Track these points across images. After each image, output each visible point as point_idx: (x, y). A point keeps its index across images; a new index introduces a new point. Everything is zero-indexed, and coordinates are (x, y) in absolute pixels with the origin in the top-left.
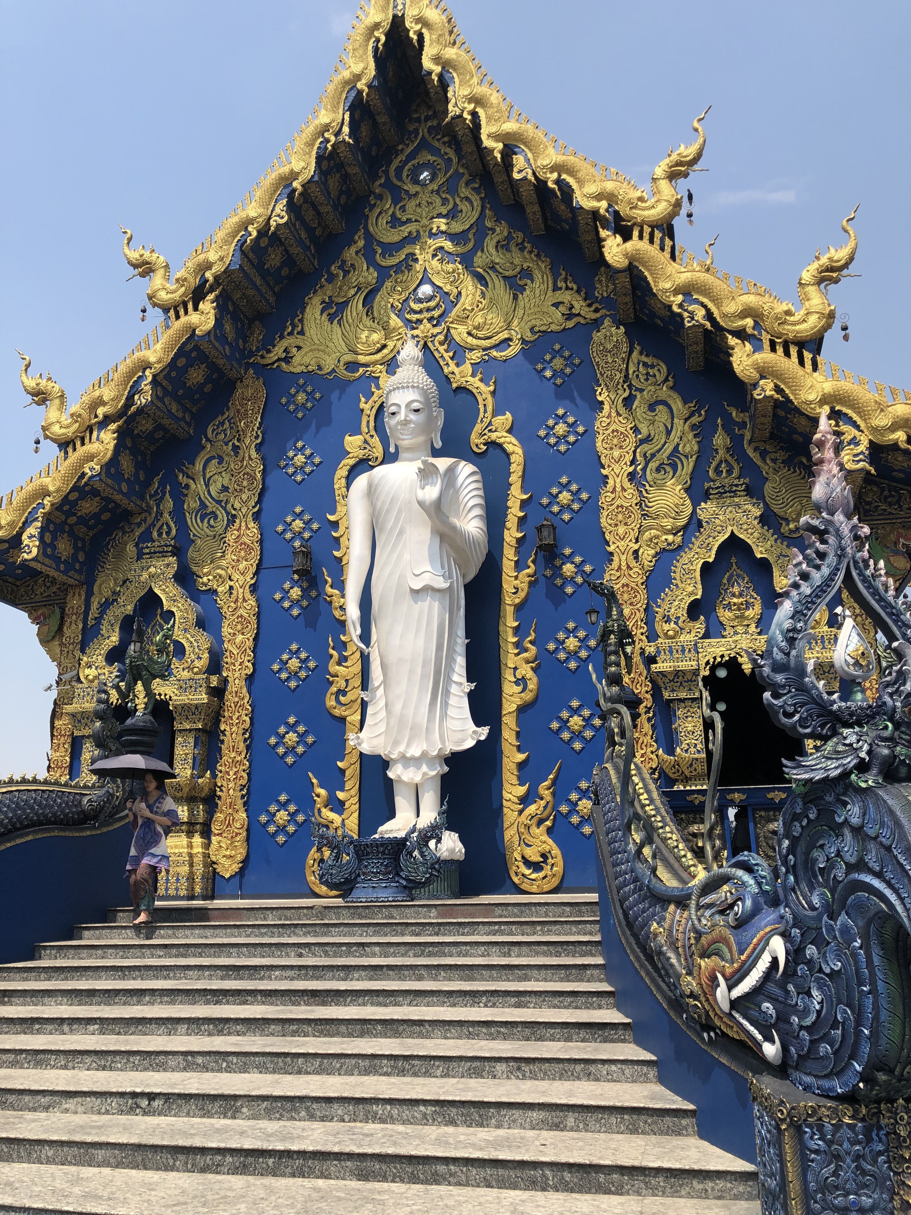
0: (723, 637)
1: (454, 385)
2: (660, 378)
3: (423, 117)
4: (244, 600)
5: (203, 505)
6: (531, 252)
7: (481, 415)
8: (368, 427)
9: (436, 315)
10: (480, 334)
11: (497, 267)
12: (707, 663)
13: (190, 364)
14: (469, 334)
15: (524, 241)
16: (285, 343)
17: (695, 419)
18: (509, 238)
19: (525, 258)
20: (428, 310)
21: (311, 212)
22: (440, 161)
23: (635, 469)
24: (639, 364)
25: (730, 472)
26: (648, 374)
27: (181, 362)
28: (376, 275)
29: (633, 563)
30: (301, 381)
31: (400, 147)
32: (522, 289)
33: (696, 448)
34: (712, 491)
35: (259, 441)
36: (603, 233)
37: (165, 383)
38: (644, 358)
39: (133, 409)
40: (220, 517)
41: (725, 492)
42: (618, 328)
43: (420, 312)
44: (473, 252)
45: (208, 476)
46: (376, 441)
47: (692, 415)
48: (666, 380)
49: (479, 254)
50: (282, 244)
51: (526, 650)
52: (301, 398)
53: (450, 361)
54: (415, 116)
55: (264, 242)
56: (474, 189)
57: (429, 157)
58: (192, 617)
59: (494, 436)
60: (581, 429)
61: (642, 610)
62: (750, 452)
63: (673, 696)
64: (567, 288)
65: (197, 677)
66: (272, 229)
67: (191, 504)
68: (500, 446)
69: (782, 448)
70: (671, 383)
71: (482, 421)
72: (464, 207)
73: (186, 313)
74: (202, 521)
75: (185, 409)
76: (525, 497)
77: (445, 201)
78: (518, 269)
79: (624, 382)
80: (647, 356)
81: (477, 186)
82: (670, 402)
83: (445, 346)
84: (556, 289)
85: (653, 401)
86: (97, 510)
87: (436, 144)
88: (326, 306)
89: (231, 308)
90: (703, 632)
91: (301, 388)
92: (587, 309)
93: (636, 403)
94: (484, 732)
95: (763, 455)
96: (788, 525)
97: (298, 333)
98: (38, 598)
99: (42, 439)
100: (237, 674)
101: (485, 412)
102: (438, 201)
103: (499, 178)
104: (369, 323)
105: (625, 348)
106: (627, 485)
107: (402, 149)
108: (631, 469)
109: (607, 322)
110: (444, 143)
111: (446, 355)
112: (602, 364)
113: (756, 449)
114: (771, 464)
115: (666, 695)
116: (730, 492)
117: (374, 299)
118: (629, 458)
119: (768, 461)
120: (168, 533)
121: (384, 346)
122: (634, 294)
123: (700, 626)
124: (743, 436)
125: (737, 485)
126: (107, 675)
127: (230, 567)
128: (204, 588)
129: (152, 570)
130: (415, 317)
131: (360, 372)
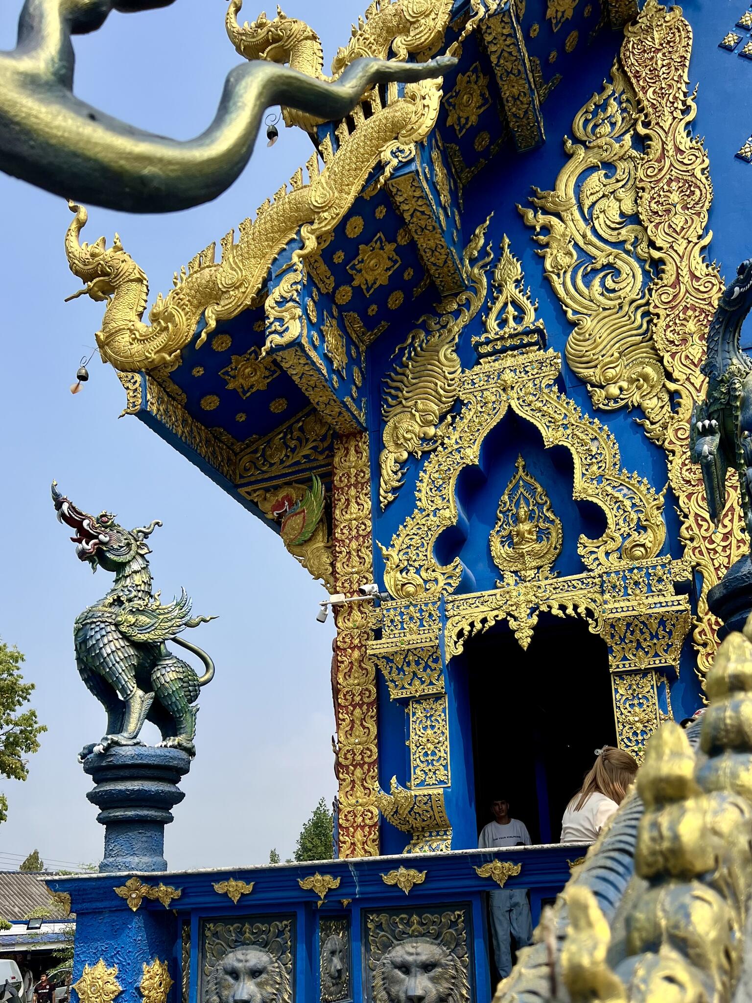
5: (585, 256)
35: (692, 115)
40: (625, 269)
45: (587, 203)
58: (610, 452)
67: (560, 259)
74: (588, 285)
126: (442, 581)
127: (667, 357)
128: (613, 405)
129: (508, 376)
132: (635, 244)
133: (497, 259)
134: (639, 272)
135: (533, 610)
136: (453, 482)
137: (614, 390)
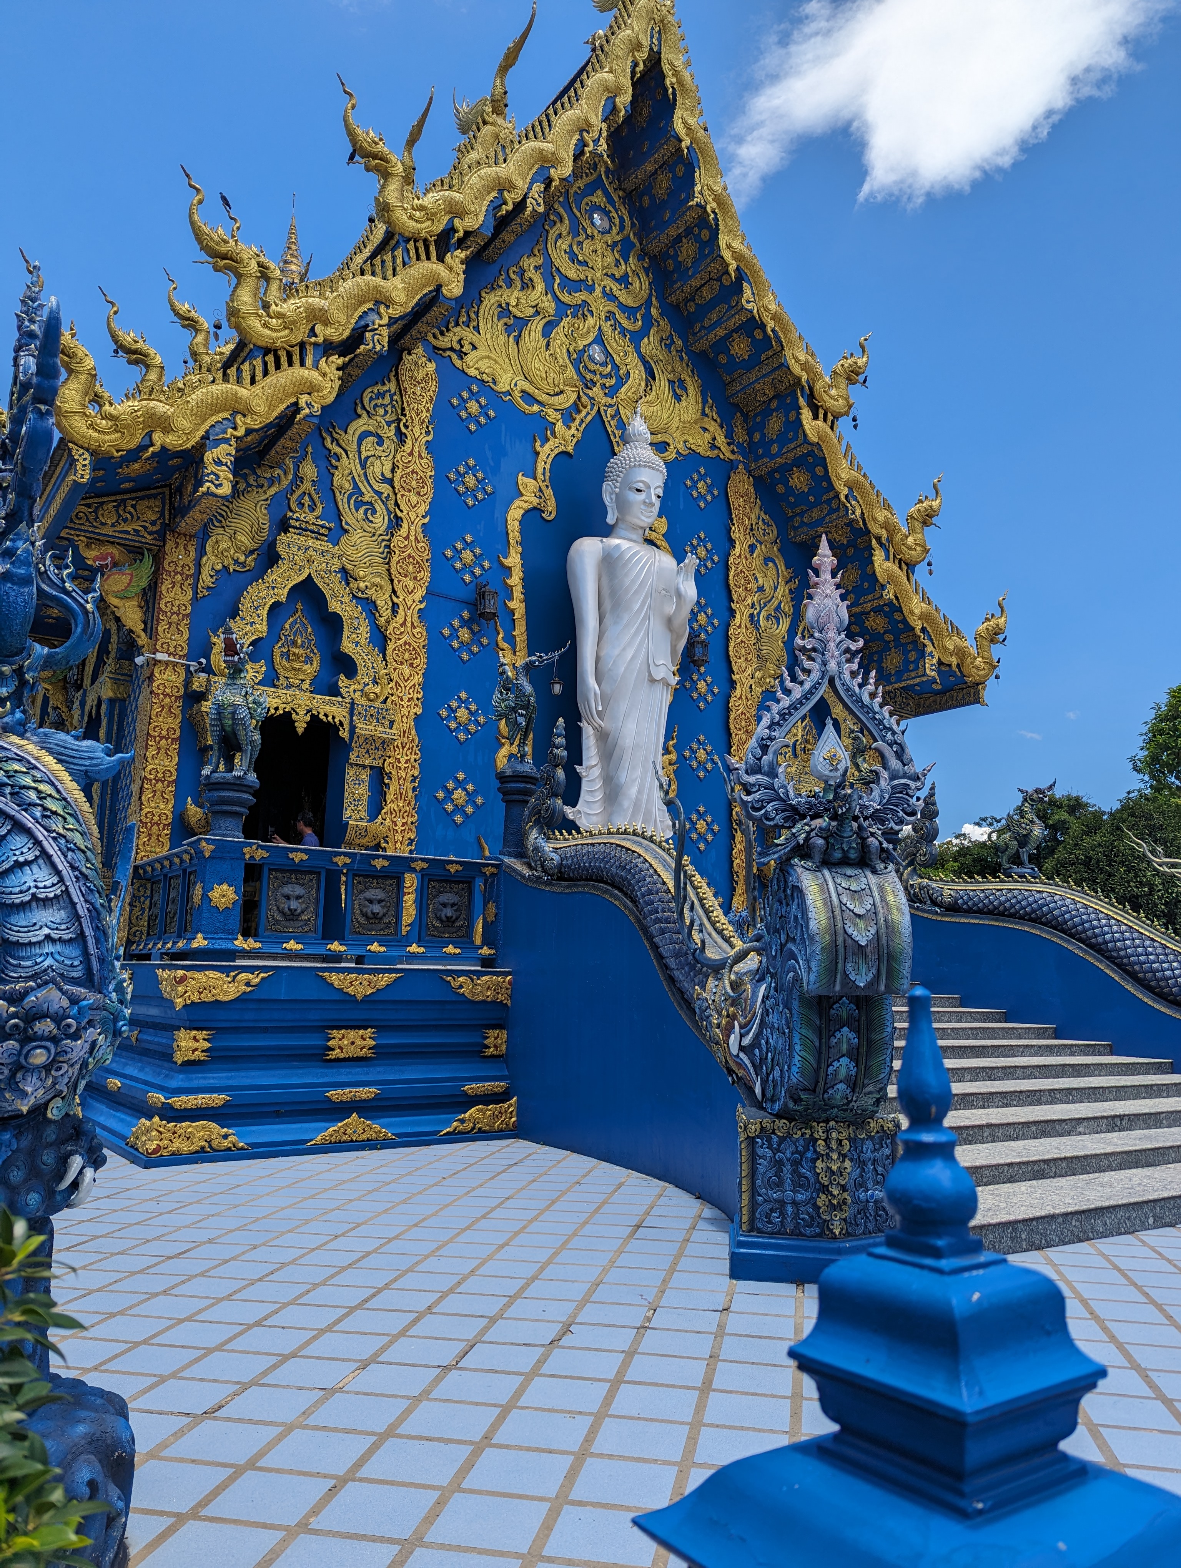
2: (772, 537)
4: (413, 625)
5: (358, 490)
6: (687, 365)
9: (608, 384)
11: (661, 363)
15: (682, 349)
16: (459, 332)
17: (791, 585)
18: (670, 339)
19: (682, 368)
20: (601, 375)
22: (615, 215)
23: (753, 612)
24: (759, 518)
26: (764, 529)
28: (553, 305)
29: (749, 696)
30: (474, 388)
32: (678, 398)
35: (429, 438)
36: (801, 401)
38: (762, 514)
39: (362, 348)
40: (379, 512)
42: (748, 477)
43: (594, 372)
44: (641, 335)
45: (364, 454)
46: (550, 493)
47: (789, 580)
48: (776, 541)
49: (645, 340)
52: (474, 407)
56: (643, 267)
57: (606, 203)
58: (365, 630)
60: (715, 558)
64: (712, 418)
67: (342, 482)
70: (778, 546)
72: (634, 281)
73: (428, 257)
74: (357, 509)
77: (618, 263)
78: (677, 377)
79: (750, 529)
80: (766, 513)
81: (646, 266)
82: (778, 562)
84: (704, 414)
85: (767, 556)
87: (613, 193)
88: (503, 312)
91: (474, 395)
92: (727, 447)
93: (757, 553)
97: (473, 328)
100: (405, 711)
102: (610, 260)
105: (752, 498)
106: (748, 624)
107: (582, 176)
109: (741, 468)
112: (736, 505)
117: (552, 333)
118: (751, 600)
120: (311, 508)
129: (311, 552)
130: (589, 376)
131: (535, 408)
132: (387, 498)
133: (302, 459)
134: (387, 518)
135: (308, 711)
136: (266, 607)
137: (362, 586)
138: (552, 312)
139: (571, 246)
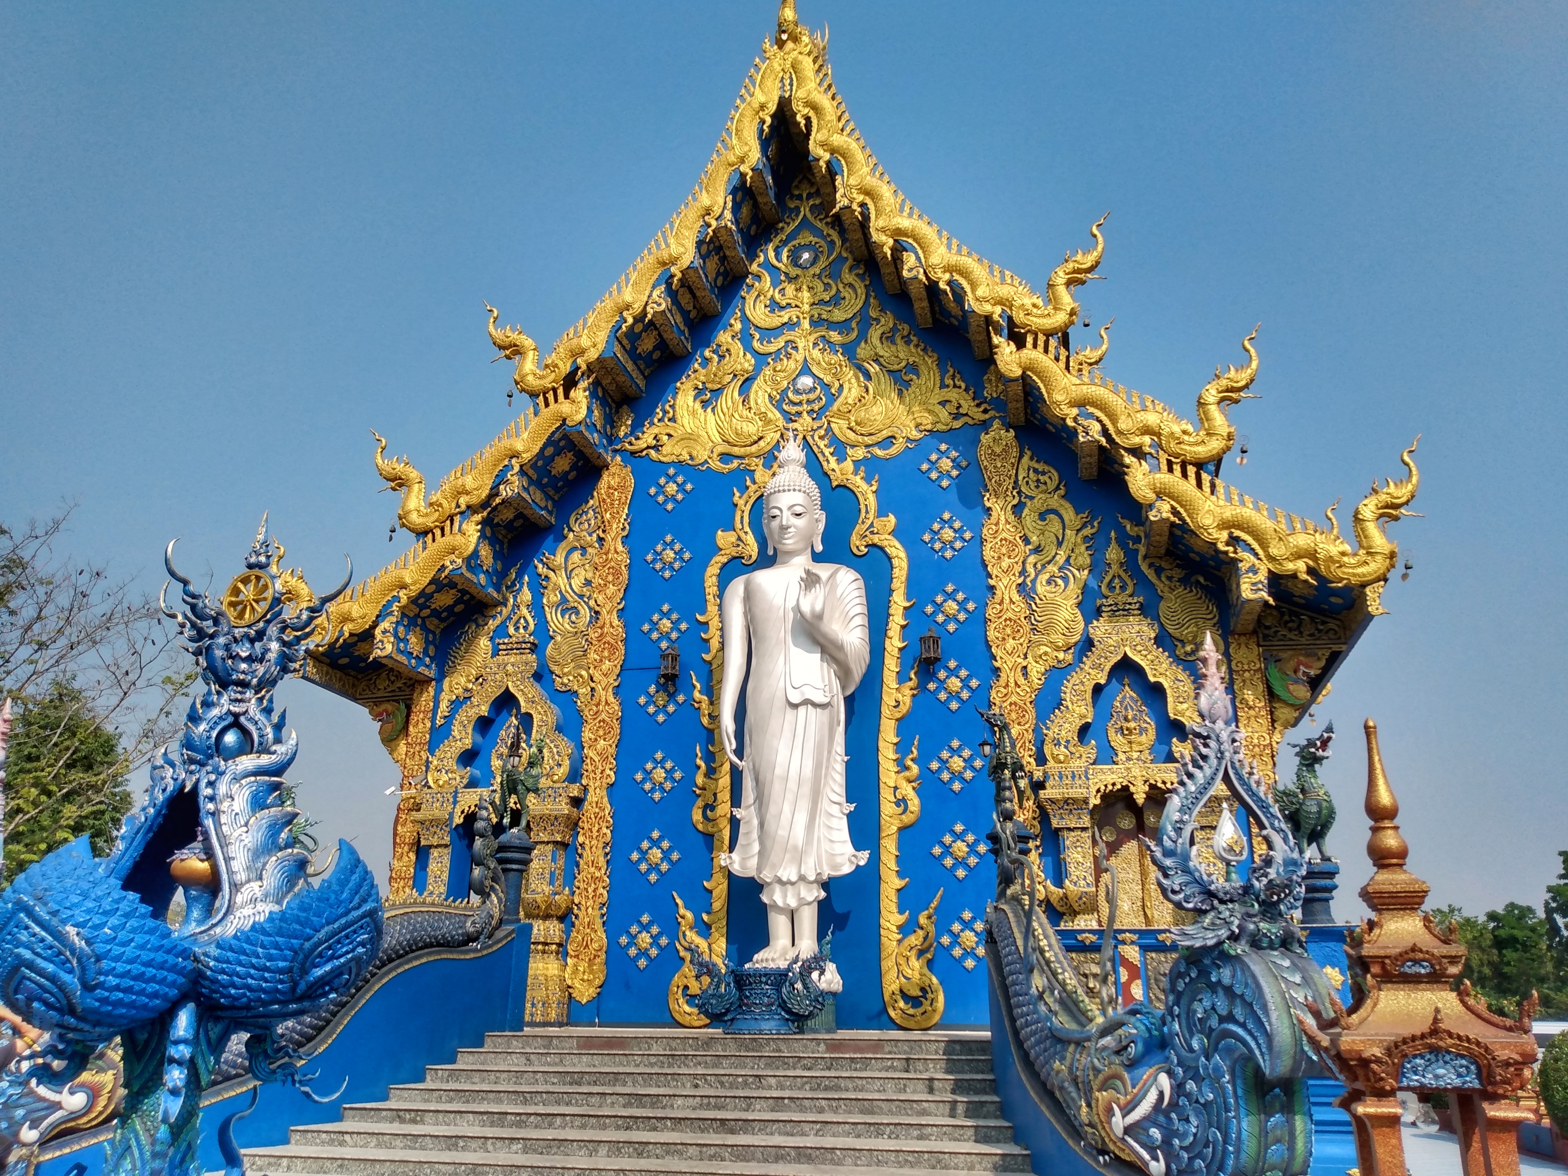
0: (1115, 763)
1: (835, 484)
2: (1051, 486)
3: (805, 196)
4: (607, 703)
5: (564, 600)
6: (917, 346)
7: (863, 514)
8: (742, 523)
9: (816, 408)
10: (864, 430)
11: (881, 360)
12: (1098, 791)
13: (558, 452)
14: (851, 429)
15: (910, 333)
16: (655, 430)
17: (1088, 531)
18: (894, 330)
19: (910, 351)
20: (809, 402)
21: (689, 296)
22: (823, 243)
23: (1024, 581)
24: (1029, 470)
25: (1123, 588)
26: (1038, 481)
27: (550, 451)
28: (753, 361)
29: (1021, 681)
30: (672, 471)
31: (781, 225)
32: (908, 384)
33: (1088, 561)
34: (1104, 609)
35: (625, 533)
36: (996, 340)
37: (531, 472)
38: (1036, 466)
39: (498, 500)
40: (582, 612)
41: (1118, 610)
42: (1007, 431)
43: (800, 403)
44: (856, 342)
45: (570, 568)
46: (750, 539)
47: (1084, 526)
48: (1057, 488)
49: (863, 344)
50: (656, 329)
51: (907, 768)
52: (672, 488)
53: (830, 457)
54: (797, 192)
55: (638, 328)
56: (857, 275)
57: (811, 238)
58: (551, 720)
59: (876, 539)
60: (968, 535)
61: (1030, 731)
62: (1144, 567)
63: (1063, 824)
64: (955, 386)
65: (556, 785)
66: (649, 316)
67: (551, 597)
68: (881, 549)
69: (1178, 566)
70: (1062, 492)
71: (863, 522)
72: (846, 293)
73: (556, 401)
74: (563, 617)
75: (548, 497)
76: (908, 604)
77: (827, 287)
78: (903, 364)
79: (1014, 488)
80: (1038, 461)
81: (861, 272)
82: (1063, 512)
83: (826, 442)
84: (943, 386)
85: (1043, 510)
86: (451, 602)
87: (819, 225)
88: (699, 392)
89: (600, 394)
90: (1093, 757)
91: (671, 478)
92: (976, 410)
93: (1026, 511)
94: (863, 857)
95: (1159, 571)
96: (1183, 647)
97: (669, 420)
98: (380, 694)
99: (397, 527)
100: (598, 783)
101: (867, 512)
102: (820, 287)
103: (886, 270)
104: (745, 413)
105: (1015, 452)
106: (1016, 597)
107: (783, 228)
108: (1020, 581)
109: (996, 424)
110: (827, 223)
111: (827, 452)
112: (991, 468)
113: (1151, 565)
114: (1167, 582)
115: (1055, 823)
116: (1124, 610)
117: (750, 387)
118: (1018, 568)
119: (1163, 579)
120: (526, 628)
121: (761, 438)
122: (1026, 400)
123: (1090, 751)
124: (1137, 551)
125: (1130, 604)
126: (458, 778)
127: (592, 667)
128: (564, 689)
129: (509, 668)
130: (794, 409)
131: (735, 463)
132: (589, 598)
133: (520, 590)
134: (588, 615)
136: (473, 723)
137: (565, 681)
138: (751, 368)
139: (772, 298)
